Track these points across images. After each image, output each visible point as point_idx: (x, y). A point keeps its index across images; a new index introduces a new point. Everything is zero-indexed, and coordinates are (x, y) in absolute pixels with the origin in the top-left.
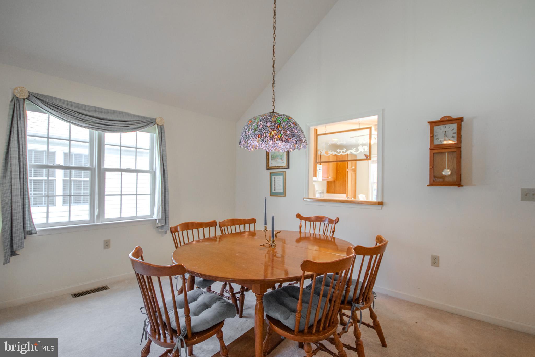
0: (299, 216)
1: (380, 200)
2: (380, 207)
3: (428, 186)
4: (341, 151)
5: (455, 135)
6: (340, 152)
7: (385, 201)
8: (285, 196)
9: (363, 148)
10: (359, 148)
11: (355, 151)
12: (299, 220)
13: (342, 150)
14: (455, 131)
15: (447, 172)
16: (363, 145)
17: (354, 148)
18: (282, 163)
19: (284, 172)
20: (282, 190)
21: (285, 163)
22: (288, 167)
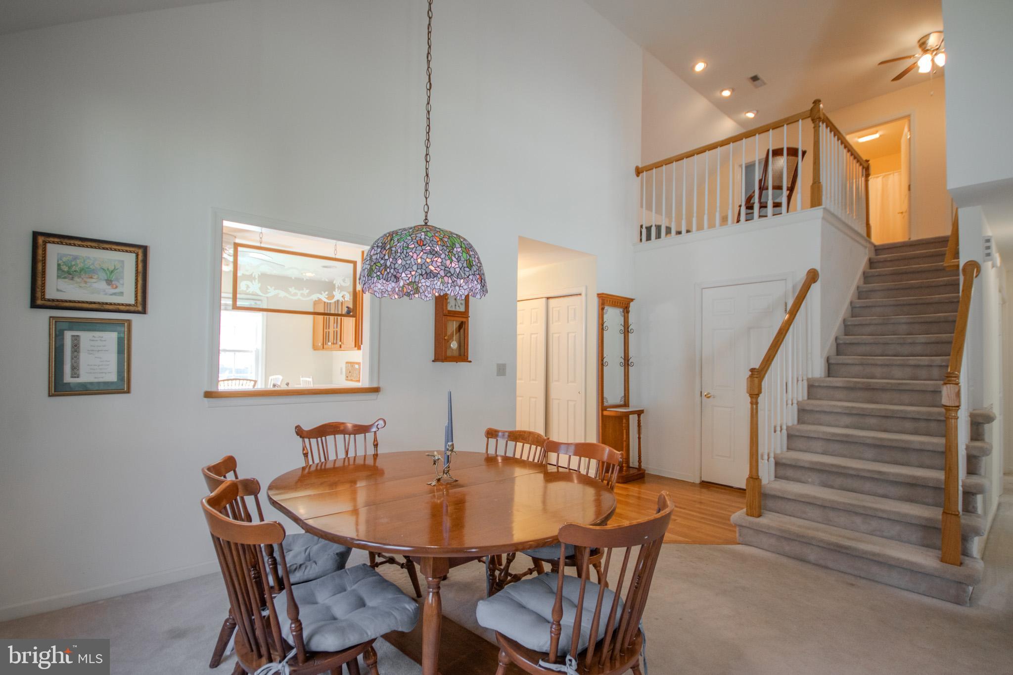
0: (300, 432)
1: (375, 385)
2: (372, 396)
3: (433, 361)
4: (299, 293)
6: (295, 294)
7: (381, 385)
8: (128, 392)
9: (341, 296)
10: (334, 293)
11: (327, 298)
12: (298, 440)
13: (301, 292)
15: (454, 345)
16: (341, 288)
17: (324, 292)
18: (121, 294)
19: (121, 323)
20: (111, 376)
21: (128, 297)
22: (140, 308)
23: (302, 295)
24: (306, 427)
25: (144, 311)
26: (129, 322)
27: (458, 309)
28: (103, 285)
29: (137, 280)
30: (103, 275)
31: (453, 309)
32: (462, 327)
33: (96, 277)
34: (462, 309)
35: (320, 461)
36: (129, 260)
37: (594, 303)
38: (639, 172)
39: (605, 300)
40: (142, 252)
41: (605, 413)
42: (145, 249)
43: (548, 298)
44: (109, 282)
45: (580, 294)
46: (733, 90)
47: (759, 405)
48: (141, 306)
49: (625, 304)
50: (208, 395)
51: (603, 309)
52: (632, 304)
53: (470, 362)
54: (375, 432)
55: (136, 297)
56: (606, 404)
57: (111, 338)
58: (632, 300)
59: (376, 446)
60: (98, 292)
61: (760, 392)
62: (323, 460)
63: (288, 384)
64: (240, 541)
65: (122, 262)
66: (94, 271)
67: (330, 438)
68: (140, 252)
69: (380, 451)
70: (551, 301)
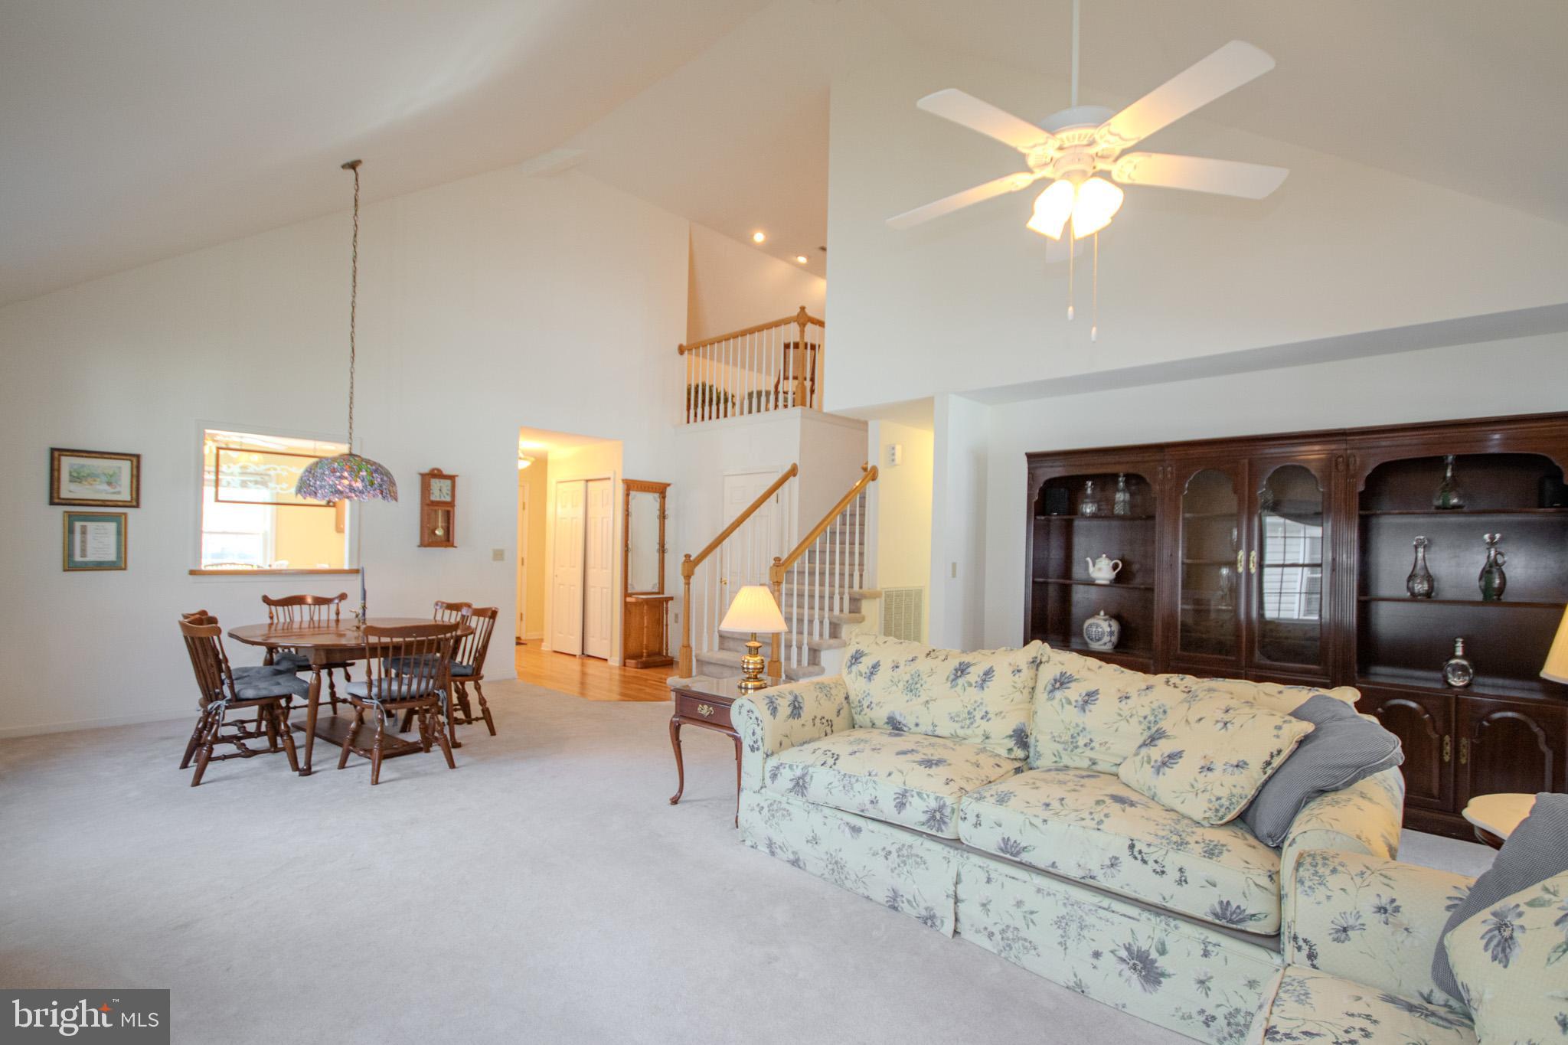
0: (266, 600)
1: (355, 567)
3: (418, 546)
5: (449, 493)
7: (362, 567)
8: (125, 569)
12: (266, 606)
14: (449, 488)
15: (439, 532)
18: (119, 493)
19: (119, 515)
20: (111, 556)
21: (126, 496)
22: (134, 503)
23: (282, 489)
24: (274, 597)
25: (137, 506)
26: (125, 514)
27: (443, 499)
28: (105, 487)
29: (132, 482)
30: (104, 479)
31: (438, 499)
32: (449, 517)
33: (98, 480)
34: (448, 499)
35: (285, 620)
36: (126, 466)
37: (620, 489)
38: (681, 350)
39: (631, 486)
40: (136, 459)
41: (629, 599)
42: (138, 457)
43: (587, 481)
44: (109, 484)
45: (609, 479)
46: (808, 258)
47: (691, 585)
48: (135, 502)
49: (661, 490)
50: (192, 573)
51: (628, 495)
52: (668, 489)
53: (456, 547)
54: (338, 604)
55: (131, 495)
56: (630, 591)
57: (112, 527)
58: (669, 485)
59: (338, 614)
60: (101, 491)
61: (693, 574)
62: (288, 620)
63: (270, 566)
64: (197, 636)
65: (120, 468)
66: (97, 476)
67: (296, 608)
68: (135, 460)
69: (341, 617)
70: (590, 484)
